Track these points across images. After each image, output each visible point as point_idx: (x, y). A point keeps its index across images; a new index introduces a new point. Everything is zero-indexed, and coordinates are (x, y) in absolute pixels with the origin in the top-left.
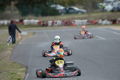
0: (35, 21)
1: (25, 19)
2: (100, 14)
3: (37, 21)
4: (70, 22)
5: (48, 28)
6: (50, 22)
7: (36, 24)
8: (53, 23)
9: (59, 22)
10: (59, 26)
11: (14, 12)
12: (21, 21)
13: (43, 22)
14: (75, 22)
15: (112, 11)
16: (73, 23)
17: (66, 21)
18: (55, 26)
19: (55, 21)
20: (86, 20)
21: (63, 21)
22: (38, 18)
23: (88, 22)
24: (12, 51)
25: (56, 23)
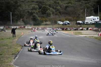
0: (30, 27)
1: (26, 26)
2: (57, 26)
3: (31, 27)
6: (36, 28)
7: (31, 28)
8: (38, 29)
10: (40, 30)
11: (22, 23)
12: (24, 27)
15: (63, 25)
17: (43, 28)
20: (52, 28)
22: (32, 26)
24: (18, 39)
25: (39, 28)
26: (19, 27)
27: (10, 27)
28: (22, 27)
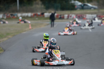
1: (46, 12)
4: (82, 16)
5: (63, 20)
6: (66, 16)
8: (68, 17)
9: (73, 16)
12: (43, 14)
13: (61, 15)
14: (86, 16)
16: (84, 17)
17: (79, 15)
18: (70, 19)
19: (70, 15)
21: (76, 15)
22: (57, 12)
23: (97, 16)
25: (71, 16)
26: (32, 14)
27: (14, 15)
28: (39, 15)
